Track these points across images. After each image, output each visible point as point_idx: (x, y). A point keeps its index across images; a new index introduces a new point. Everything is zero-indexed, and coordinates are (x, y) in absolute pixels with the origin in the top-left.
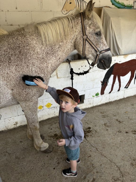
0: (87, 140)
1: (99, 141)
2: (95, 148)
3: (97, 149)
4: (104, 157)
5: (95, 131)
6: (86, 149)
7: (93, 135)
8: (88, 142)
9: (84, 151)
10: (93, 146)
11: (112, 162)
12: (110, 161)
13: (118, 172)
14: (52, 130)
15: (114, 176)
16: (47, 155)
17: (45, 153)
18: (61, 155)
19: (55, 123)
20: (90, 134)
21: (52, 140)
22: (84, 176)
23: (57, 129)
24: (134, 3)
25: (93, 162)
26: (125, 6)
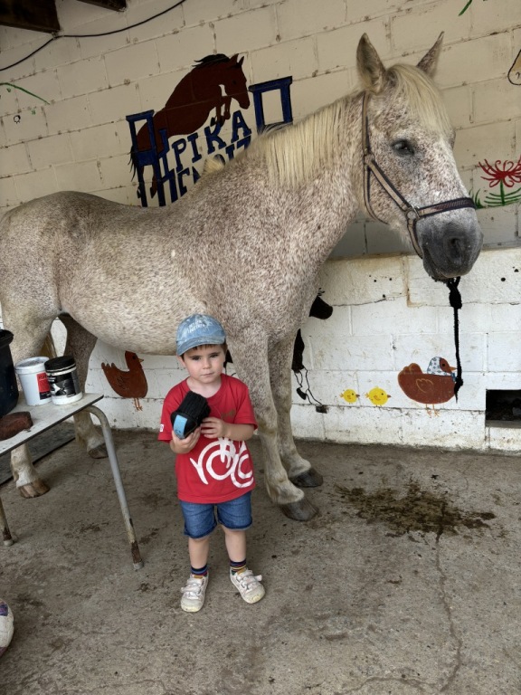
0: (437, 542)
1: (482, 563)
2: (443, 574)
3: (444, 579)
4: (443, 609)
5: (501, 530)
6: (406, 560)
7: (475, 541)
8: (433, 549)
9: (391, 563)
10: (443, 566)
11: (452, 635)
12: (452, 630)
13: (442, 669)
14: (359, 477)
15: (413, 668)
16: (287, 521)
17: (286, 515)
18: (322, 540)
19: (388, 463)
20: (468, 531)
21: (336, 498)
22: (326, 613)
23: (378, 480)
25: (387, 600)
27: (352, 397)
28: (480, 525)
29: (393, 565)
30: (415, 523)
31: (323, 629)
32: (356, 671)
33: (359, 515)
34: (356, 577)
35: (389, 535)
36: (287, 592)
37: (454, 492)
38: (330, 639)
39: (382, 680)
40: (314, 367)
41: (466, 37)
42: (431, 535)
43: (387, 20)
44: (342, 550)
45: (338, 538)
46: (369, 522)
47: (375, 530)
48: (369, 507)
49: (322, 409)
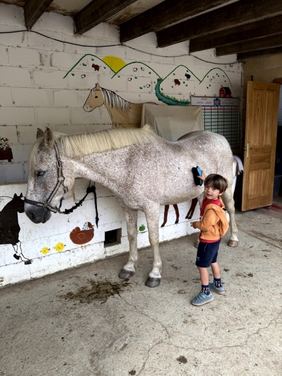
0: (121, 297)
1: (140, 296)
2: (133, 305)
3: (135, 307)
4: (145, 316)
5: (135, 283)
6: (117, 308)
7: (131, 290)
8: (122, 299)
10: (130, 303)
11: (155, 321)
13: (163, 333)
14: (64, 288)
15: (155, 338)
16: (52, 319)
18: (77, 320)
19: (70, 278)
20: (126, 288)
21: (63, 301)
22: (110, 343)
23: (73, 286)
24: (190, 97)
25: (126, 324)
26: (177, 101)
27: (46, 251)
28: (128, 284)
29: (115, 312)
30: (106, 294)
31: (115, 349)
32: (142, 352)
33: (81, 302)
34: (107, 324)
35: (102, 303)
36: (85, 347)
37: (108, 277)
38: (122, 349)
39: (152, 348)
40: (25, 240)
41: (66, 88)
42: (116, 295)
43: (31, 70)
44: (89, 318)
45: (83, 315)
46: (89, 303)
47: (94, 304)
48: (82, 297)
49: (28, 262)
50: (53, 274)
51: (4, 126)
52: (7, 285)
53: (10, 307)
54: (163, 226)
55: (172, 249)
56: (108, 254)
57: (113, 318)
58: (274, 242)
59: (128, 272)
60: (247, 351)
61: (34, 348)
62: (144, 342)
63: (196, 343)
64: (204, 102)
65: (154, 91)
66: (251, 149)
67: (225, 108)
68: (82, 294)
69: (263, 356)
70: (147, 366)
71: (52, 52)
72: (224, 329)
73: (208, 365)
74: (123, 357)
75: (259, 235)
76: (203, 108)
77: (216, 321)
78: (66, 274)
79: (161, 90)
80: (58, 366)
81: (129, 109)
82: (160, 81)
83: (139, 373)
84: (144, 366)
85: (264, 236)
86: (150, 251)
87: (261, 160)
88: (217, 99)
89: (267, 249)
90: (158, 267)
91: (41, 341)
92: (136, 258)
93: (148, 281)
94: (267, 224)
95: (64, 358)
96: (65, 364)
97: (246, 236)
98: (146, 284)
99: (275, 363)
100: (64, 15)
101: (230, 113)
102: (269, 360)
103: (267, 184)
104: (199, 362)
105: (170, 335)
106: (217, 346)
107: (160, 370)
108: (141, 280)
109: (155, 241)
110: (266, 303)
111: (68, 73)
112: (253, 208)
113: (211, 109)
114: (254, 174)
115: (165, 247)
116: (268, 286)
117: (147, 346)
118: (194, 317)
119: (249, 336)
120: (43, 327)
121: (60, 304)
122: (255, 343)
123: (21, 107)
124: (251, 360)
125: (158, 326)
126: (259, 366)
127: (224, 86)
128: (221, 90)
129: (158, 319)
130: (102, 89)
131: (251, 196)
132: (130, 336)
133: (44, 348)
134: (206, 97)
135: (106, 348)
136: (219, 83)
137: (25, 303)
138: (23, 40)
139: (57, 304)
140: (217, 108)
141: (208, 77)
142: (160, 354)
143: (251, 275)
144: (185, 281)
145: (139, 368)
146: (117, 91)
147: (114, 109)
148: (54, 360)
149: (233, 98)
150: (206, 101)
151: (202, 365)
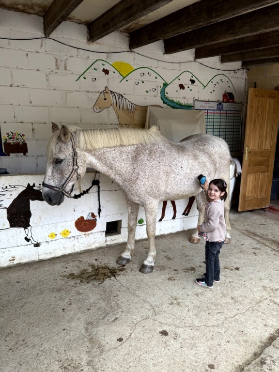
0: (116, 279)
1: (134, 280)
3: (128, 288)
4: (136, 297)
5: (130, 269)
7: (127, 274)
8: (117, 282)
9: (109, 291)
10: (124, 286)
11: (145, 301)
13: (150, 311)
14: (67, 269)
15: (143, 315)
18: (76, 296)
20: (122, 272)
21: (65, 280)
22: (103, 316)
23: (76, 268)
24: (194, 101)
25: (119, 302)
26: (181, 105)
27: (54, 236)
28: (124, 269)
30: (104, 277)
31: (108, 321)
32: (130, 325)
33: (81, 281)
34: (102, 301)
35: (99, 284)
36: (82, 318)
37: (107, 263)
38: (113, 321)
39: (139, 322)
40: (35, 225)
41: (78, 90)
42: (113, 278)
43: (47, 74)
44: (88, 295)
45: (82, 292)
46: (88, 283)
47: (93, 284)
48: (82, 278)
49: (37, 245)
50: (58, 257)
51: (22, 123)
52: (17, 264)
53: (19, 282)
54: (161, 220)
55: (168, 242)
56: (109, 243)
57: (107, 296)
58: (265, 242)
59: (125, 259)
60: (222, 331)
61: (39, 316)
62: (133, 317)
63: (178, 321)
64: (207, 106)
65: (159, 95)
66: (250, 152)
67: (228, 112)
68: (83, 275)
69: (235, 336)
70: (133, 336)
71: (66, 57)
72: (204, 311)
73: (186, 339)
74: (113, 328)
75: (252, 234)
76: (206, 111)
77: (198, 305)
78: (70, 257)
79: (166, 94)
80: (58, 331)
81: (135, 111)
82: (165, 85)
83: (126, 341)
84: (130, 335)
85: (256, 235)
86: (147, 242)
87: (259, 164)
88: (220, 104)
89: (258, 247)
90: (152, 256)
91: (45, 310)
92: (133, 247)
93: (142, 268)
94: (262, 224)
95: (63, 325)
96: (64, 330)
97: (239, 235)
98: (140, 270)
99: (246, 341)
100: (79, 24)
101: (233, 118)
102: (241, 339)
103: (265, 186)
104: (179, 336)
105: (156, 313)
106: (196, 324)
107: (144, 340)
108: (136, 267)
109: (151, 234)
110: (247, 293)
111: (80, 76)
112: (250, 209)
113: (214, 113)
114: (252, 177)
115: (161, 240)
116: (251, 279)
117: (135, 321)
118: (179, 301)
119: (226, 319)
120: (47, 299)
121: (63, 282)
122: (230, 325)
123: (37, 106)
124: (225, 337)
125: (146, 305)
126: (231, 342)
127: (227, 92)
128: (225, 95)
129: (148, 299)
130: (111, 92)
131: (248, 197)
132: (121, 312)
133: (47, 316)
134: (209, 101)
135: (100, 319)
136: (222, 88)
137: (33, 280)
138: (42, 46)
139: (60, 282)
140: (219, 112)
141: (212, 82)
142: (146, 328)
143: (237, 269)
144: (176, 270)
145: (126, 336)
146: (124, 94)
147: (121, 110)
148: (55, 326)
149: (236, 103)
150: (210, 105)
151: (181, 338)
